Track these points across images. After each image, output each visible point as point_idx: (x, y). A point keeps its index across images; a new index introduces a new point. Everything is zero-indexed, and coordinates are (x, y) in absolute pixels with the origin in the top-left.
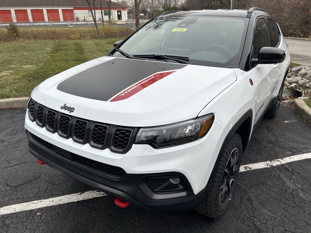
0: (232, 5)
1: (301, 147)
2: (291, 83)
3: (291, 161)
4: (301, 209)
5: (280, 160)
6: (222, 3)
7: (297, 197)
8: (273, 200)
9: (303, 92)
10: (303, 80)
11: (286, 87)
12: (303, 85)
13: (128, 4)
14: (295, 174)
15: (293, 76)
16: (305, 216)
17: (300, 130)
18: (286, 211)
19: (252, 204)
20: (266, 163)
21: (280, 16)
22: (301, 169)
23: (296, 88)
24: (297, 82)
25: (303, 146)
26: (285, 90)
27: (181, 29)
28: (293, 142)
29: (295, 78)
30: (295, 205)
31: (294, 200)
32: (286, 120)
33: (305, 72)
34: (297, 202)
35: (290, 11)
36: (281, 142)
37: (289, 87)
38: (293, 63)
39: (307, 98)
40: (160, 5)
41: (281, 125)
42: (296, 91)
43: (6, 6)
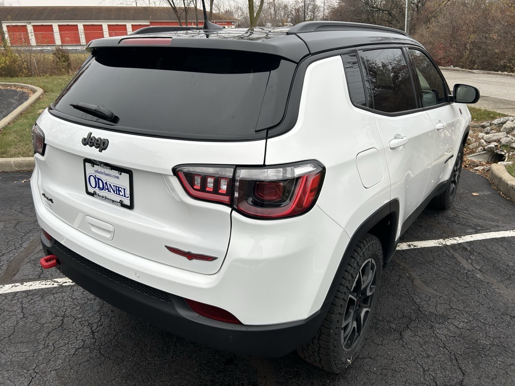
0: (408, 18)
1: (490, 225)
2: (489, 143)
3: (472, 240)
4: (476, 290)
5: (457, 238)
6: (390, 15)
7: (472, 278)
8: (441, 279)
9: (507, 156)
10: (508, 137)
11: (481, 147)
12: (507, 145)
13: (236, 16)
14: (475, 254)
15: (493, 131)
16: (479, 297)
17: (492, 205)
18: (455, 290)
19: (413, 282)
20: (437, 241)
21: (486, 38)
22: (485, 249)
23: (497, 149)
24: (498, 141)
25: (493, 223)
26: (479, 152)
28: (480, 218)
29: (497, 134)
30: (468, 286)
31: (468, 280)
32: (474, 192)
33: (513, 126)
34: (471, 283)
35: (503, 30)
36: (463, 218)
37: (486, 148)
38: (496, 113)
39: (510, 163)
40: (288, 17)
41: (466, 197)
42: (497, 153)
43: (45, 19)
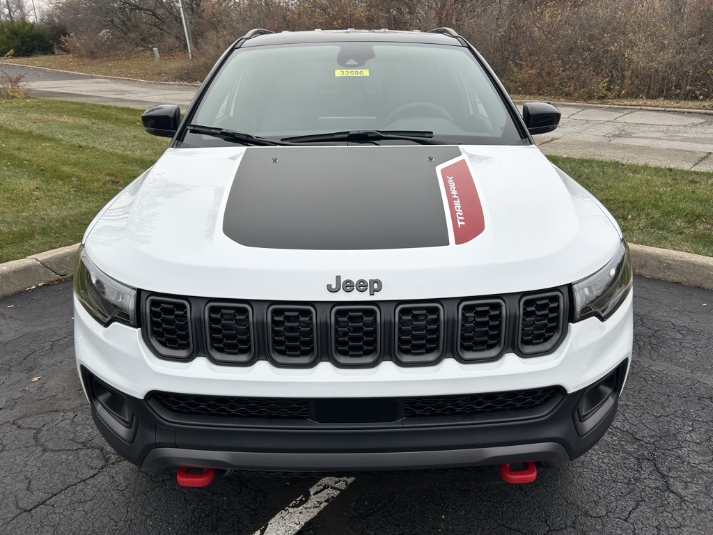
27: (355, 70)
